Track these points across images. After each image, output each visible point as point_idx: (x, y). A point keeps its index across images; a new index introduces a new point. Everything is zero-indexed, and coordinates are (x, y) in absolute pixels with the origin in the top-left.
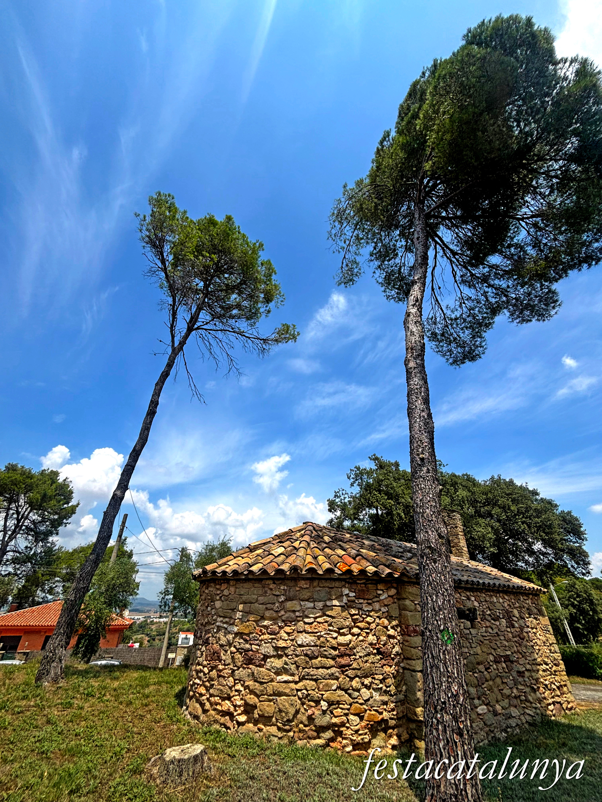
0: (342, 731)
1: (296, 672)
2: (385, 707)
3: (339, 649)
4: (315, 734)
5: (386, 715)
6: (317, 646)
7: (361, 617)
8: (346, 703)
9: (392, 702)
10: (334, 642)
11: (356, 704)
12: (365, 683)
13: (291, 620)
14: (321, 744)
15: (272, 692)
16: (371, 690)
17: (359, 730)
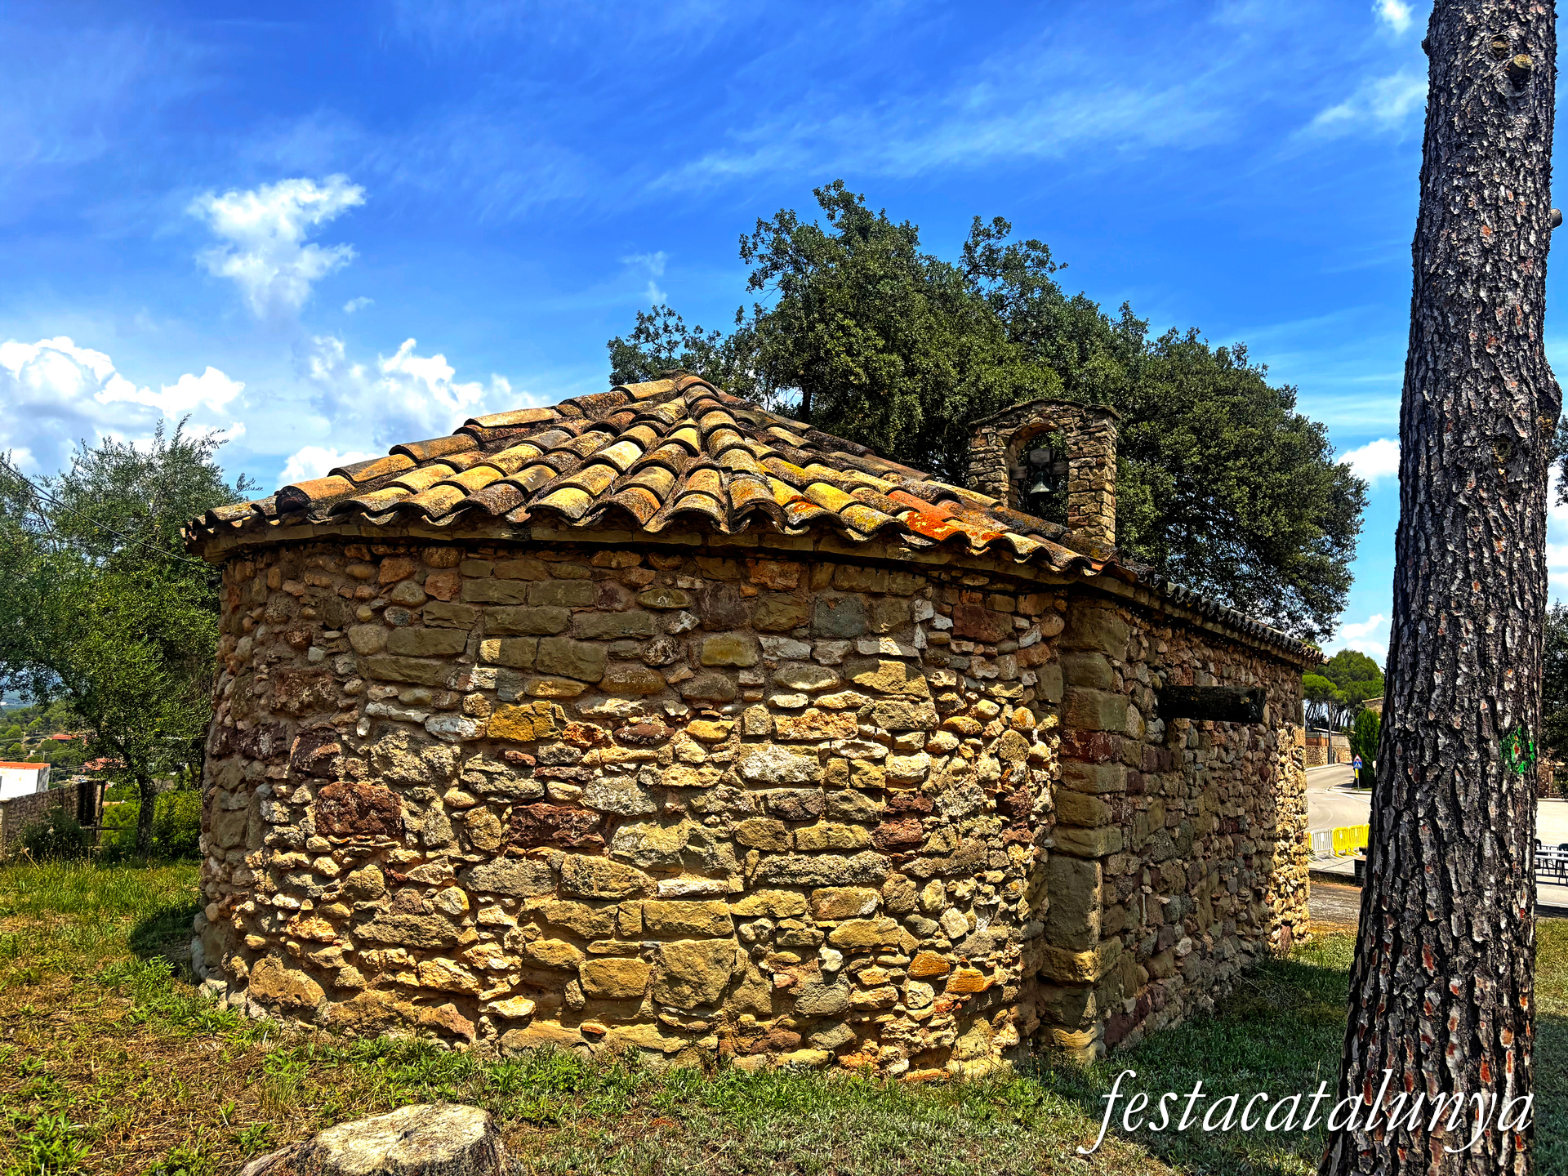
0: (882, 1024)
1: (734, 865)
2: (999, 954)
3: (889, 796)
4: (796, 1037)
5: (1000, 974)
6: (815, 784)
7: (962, 697)
8: (902, 951)
9: (1017, 940)
10: (875, 772)
11: (929, 952)
12: (958, 894)
13: (717, 697)
14: (813, 1061)
15: (639, 928)
16: (971, 913)
17: (930, 1018)
